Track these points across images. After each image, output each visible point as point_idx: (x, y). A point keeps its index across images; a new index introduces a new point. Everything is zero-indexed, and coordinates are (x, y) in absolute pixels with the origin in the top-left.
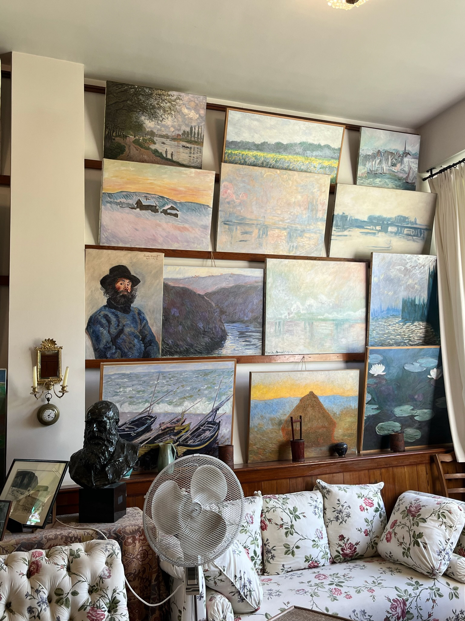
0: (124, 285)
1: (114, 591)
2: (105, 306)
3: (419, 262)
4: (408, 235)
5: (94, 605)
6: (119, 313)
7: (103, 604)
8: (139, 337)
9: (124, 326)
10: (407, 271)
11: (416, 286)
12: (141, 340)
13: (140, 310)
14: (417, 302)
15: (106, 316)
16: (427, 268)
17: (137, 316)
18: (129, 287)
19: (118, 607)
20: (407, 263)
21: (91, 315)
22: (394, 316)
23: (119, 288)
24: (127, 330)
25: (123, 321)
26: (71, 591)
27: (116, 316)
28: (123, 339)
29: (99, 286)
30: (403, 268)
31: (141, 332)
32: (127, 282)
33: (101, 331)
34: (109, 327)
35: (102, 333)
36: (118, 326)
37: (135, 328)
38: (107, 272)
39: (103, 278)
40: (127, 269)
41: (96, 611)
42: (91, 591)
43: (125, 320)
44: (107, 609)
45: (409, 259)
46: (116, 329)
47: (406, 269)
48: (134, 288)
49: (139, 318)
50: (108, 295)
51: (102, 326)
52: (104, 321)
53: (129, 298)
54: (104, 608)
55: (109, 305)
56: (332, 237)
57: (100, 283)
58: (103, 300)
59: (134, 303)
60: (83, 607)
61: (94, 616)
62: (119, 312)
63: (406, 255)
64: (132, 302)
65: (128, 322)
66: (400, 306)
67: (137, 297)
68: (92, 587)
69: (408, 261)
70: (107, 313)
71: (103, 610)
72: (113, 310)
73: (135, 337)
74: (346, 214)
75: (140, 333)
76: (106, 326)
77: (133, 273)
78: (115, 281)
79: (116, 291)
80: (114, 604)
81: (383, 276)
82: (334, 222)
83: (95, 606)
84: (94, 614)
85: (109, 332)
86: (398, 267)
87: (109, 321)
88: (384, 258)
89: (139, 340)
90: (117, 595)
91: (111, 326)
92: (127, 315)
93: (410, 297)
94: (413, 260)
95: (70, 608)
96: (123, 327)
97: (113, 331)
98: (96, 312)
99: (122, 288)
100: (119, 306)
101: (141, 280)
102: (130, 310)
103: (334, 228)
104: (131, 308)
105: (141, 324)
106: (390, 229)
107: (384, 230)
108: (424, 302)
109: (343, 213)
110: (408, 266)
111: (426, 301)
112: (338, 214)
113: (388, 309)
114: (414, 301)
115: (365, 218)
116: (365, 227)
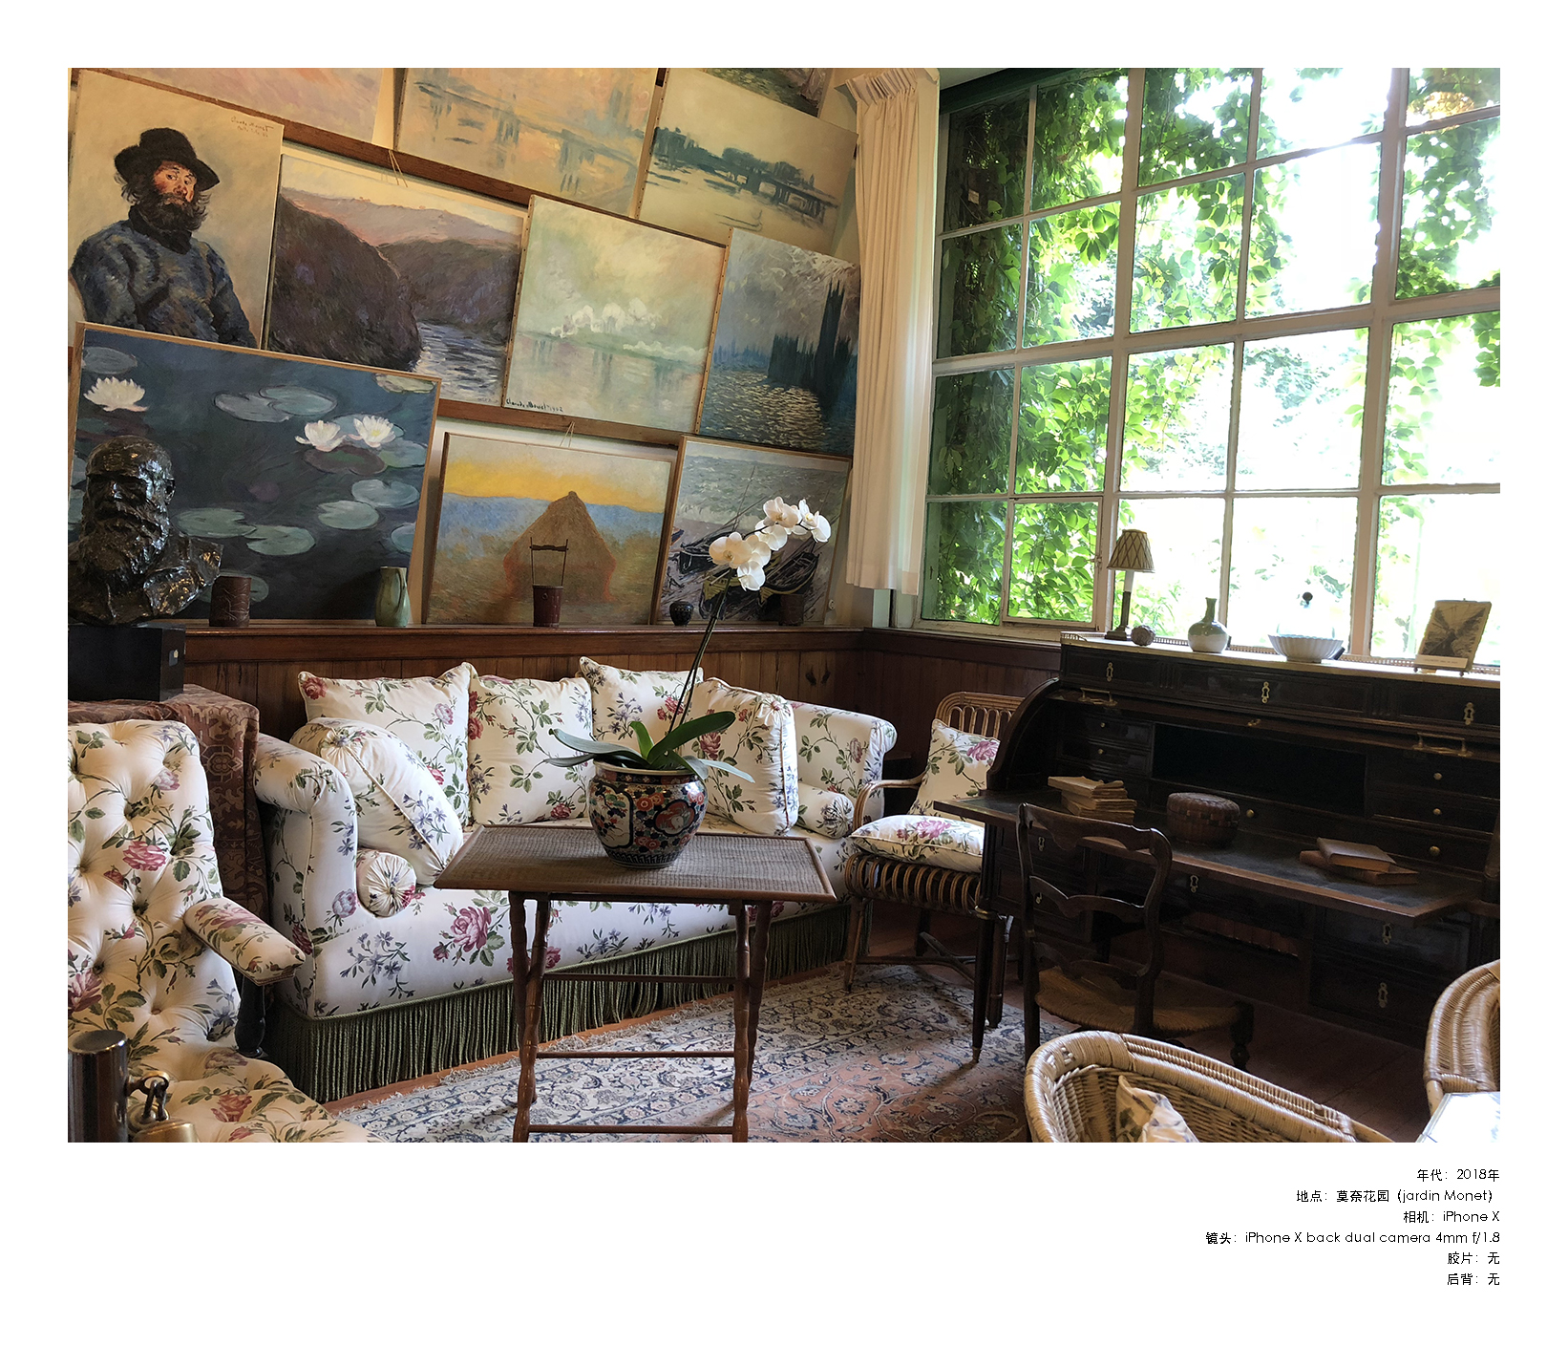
0: (174, 180)
1: (188, 813)
2: (123, 224)
3: (814, 266)
4: (795, 207)
5: (141, 836)
6: (158, 247)
7: (163, 836)
8: (208, 315)
9: (170, 281)
10: (791, 282)
11: (803, 315)
12: (212, 324)
13: (213, 251)
14: (800, 348)
15: (124, 249)
16: (826, 282)
17: (205, 264)
18: (190, 188)
19: (194, 846)
20: (794, 263)
21: (85, 238)
22: (756, 369)
23: (163, 186)
24: (179, 292)
25: (169, 270)
26: (87, 808)
27: (151, 253)
28: (167, 313)
29: (113, 170)
30: (785, 273)
31: (214, 305)
32: (184, 174)
33: (109, 284)
34: (132, 278)
35: (113, 288)
36: (155, 278)
37: (198, 290)
38: (135, 141)
39: (124, 151)
40: (188, 143)
41: (145, 849)
42: (131, 812)
43: (175, 268)
44: (170, 848)
45: (797, 257)
46: (149, 285)
47: (789, 274)
48: (203, 193)
49: (212, 271)
50: (132, 198)
51: (114, 270)
52: (119, 260)
53: (188, 217)
54: (163, 843)
55: (136, 221)
57: (113, 162)
58: (118, 207)
59: (199, 230)
60: (114, 841)
61: (140, 859)
62: (158, 244)
63: (793, 247)
64: (195, 227)
65: (180, 274)
66: (768, 351)
67: (208, 217)
68: (134, 805)
70: (127, 240)
71: (162, 847)
72: (144, 237)
73: (196, 312)
74: (683, 132)
75: (209, 306)
76: (125, 274)
77: (199, 156)
78: (156, 167)
79: (155, 193)
80: (185, 839)
81: (745, 281)
82: (657, 146)
83: (144, 839)
84: (140, 854)
85: (130, 289)
86: (775, 270)
87: (132, 264)
88: (751, 246)
89: (206, 321)
90: (193, 822)
91: (137, 275)
92: (179, 257)
93: (789, 336)
94: (805, 261)
95: (83, 841)
96: (168, 285)
97: (142, 288)
98: (100, 234)
99: (171, 186)
100: (161, 231)
101: (220, 178)
102: (190, 245)
103: (654, 159)
104: (191, 242)
105: (214, 285)
106: (763, 186)
107: (752, 186)
108: (811, 351)
109: (677, 130)
110: (793, 271)
111: (815, 349)
112: (666, 129)
113: (747, 352)
114: (794, 344)
115: (718, 151)
116: (716, 172)
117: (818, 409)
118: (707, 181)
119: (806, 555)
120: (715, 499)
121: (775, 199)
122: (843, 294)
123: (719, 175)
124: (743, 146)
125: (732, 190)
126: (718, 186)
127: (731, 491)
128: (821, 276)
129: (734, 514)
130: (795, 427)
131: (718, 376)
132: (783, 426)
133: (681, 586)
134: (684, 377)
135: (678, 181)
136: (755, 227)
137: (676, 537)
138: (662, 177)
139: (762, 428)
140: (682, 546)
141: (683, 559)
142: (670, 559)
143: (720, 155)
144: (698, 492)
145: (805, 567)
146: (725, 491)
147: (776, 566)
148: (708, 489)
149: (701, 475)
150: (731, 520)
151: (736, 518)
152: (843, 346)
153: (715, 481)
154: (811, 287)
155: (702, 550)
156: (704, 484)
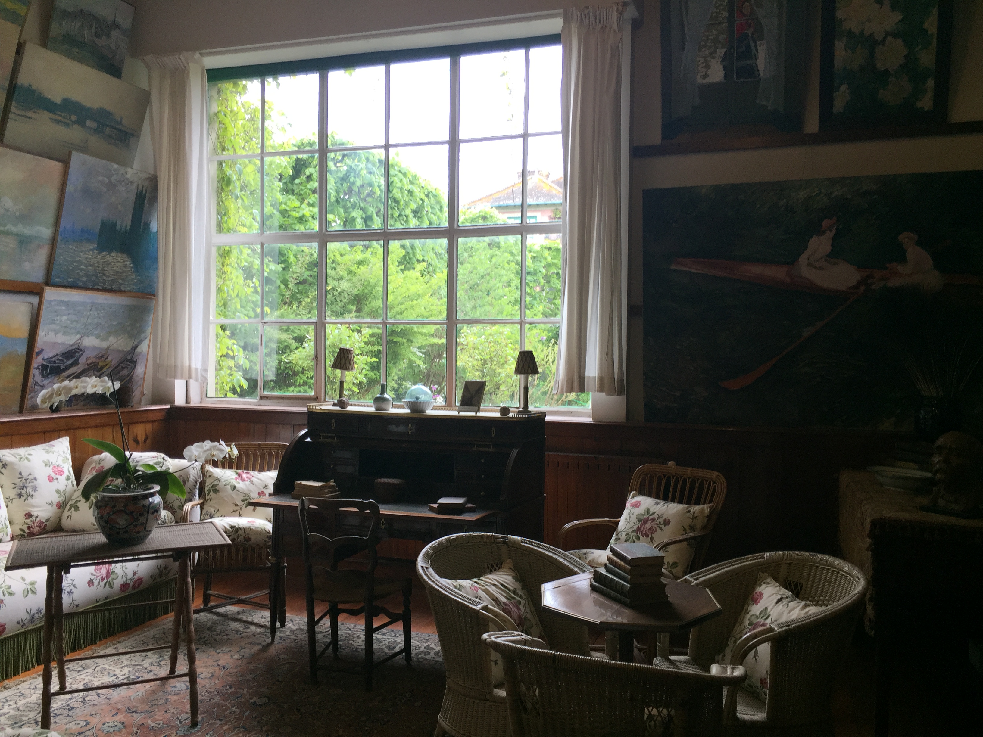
3: (128, 176)
4: (110, 136)
10: (111, 186)
11: (120, 206)
14: (118, 227)
16: (135, 186)
20: (113, 175)
22: (89, 241)
30: (107, 180)
45: (115, 170)
47: (110, 181)
56: (11, 116)
63: (112, 163)
66: (97, 230)
69: (114, 173)
74: (34, 87)
81: (81, 185)
82: (16, 95)
86: (101, 178)
88: (86, 163)
93: (111, 220)
94: (120, 172)
103: (15, 104)
106: (89, 123)
107: (81, 122)
108: (126, 228)
109: (30, 85)
110: (113, 178)
111: (128, 227)
112: (22, 85)
113: (82, 230)
114: (114, 225)
115: (58, 100)
116: (57, 112)
117: (132, 265)
118: (50, 118)
119: (128, 360)
120: (66, 327)
121: (98, 131)
122: (146, 193)
123: (59, 115)
124: (75, 97)
125: (67, 125)
126: (58, 122)
127: (77, 322)
128: (131, 182)
129: (78, 336)
130: (116, 277)
131: (63, 246)
132: (109, 276)
134: (39, 247)
135: (30, 118)
136: (83, 149)
137: (39, 353)
138: (19, 115)
139: (93, 278)
140: (43, 359)
141: (44, 367)
142: (35, 368)
143: (59, 102)
144: (54, 323)
145: (127, 368)
146: (72, 322)
147: (108, 368)
148: (61, 321)
149: (56, 312)
150: (77, 341)
151: (80, 339)
152: (147, 226)
153: (65, 315)
154: (124, 189)
155: (57, 361)
156: (58, 318)
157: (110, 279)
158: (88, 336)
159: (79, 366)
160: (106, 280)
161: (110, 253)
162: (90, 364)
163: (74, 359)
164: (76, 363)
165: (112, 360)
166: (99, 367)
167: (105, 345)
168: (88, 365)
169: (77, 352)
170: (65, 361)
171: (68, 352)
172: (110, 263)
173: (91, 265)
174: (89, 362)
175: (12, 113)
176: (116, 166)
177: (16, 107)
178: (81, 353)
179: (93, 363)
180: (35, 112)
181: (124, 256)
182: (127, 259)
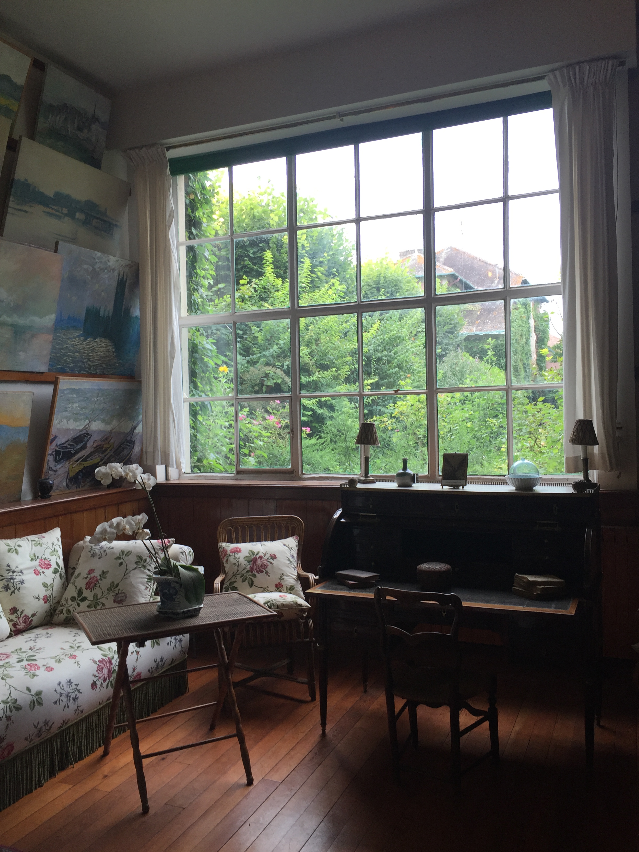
4: (96, 227)
10: (94, 274)
11: (103, 294)
14: (102, 313)
16: (116, 273)
20: (96, 263)
22: (75, 328)
30: (91, 269)
45: (98, 258)
47: (94, 270)
56: (9, 210)
66: (83, 317)
69: (97, 261)
74: (29, 181)
81: (67, 275)
82: (13, 190)
86: (85, 267)
88: (70, 252)
93: (95, 307)
94: (103, 260)
103: (12, 198)
106: (78, 215)
107: (71, 215)
108: (108, 314)
109: (26, 180)
110: (97, 267)
111: (111, 314)
112: (19, 179)
113: (69, 318)
114: (98, 312)
115: (50, 193)
116: (50, 206)
117: (114, 350)
118: (44, 212)
119: (128, 441)
120: (76, 414)
121: (86, 223)
122: (126, 280)
123: (52, 208)
124: (66, 190)
125: (59, 218)
126: (50, 215)
127: (86, 408)
128: (113, 270)
129: (87, 422)
130: (100, 362)
132: (93, 362)
133: (56, 471)
135: (27, 212)
136: (74, 240)
137: (53, 440)
138: (17, 209)
139: (80, 364)
140: (56, 446)
141: (57, 453)
142: (49, 455)
143: (52, 196)
144: (66, 411)
145: (127, 448)
146: (82, 409)
147: (111, 450)
148: (72, 408)
149: (68, 400)
150: (86, 426)
151: (88, 424)
152: (128, 311)
153: (76, 403)
154: (107, 276)
155: (69, 447)
156: (70, 405)
157: (95, 364)
158: (95, 421)
159: (87, 450)
160: (91, 366)
161: (95, 339)
162: (97, 447)
163: (83, 443)
164: (84, 447)
165: (115, 442)
166: (103, 449)
167: (109, 428)
168: (94, 448)
169: (85, 436)
170: (75, 446)
171: (77, 438)
172: (94, 349)
173: (78, 352)
174: (95, 445)
175: (10, 207)
176: (99, 254)
177: (13, 201)
178: (89, 437)
179: (99, 445)
180: (31, 206)
181: (107, 341)
182: (109, 344)
